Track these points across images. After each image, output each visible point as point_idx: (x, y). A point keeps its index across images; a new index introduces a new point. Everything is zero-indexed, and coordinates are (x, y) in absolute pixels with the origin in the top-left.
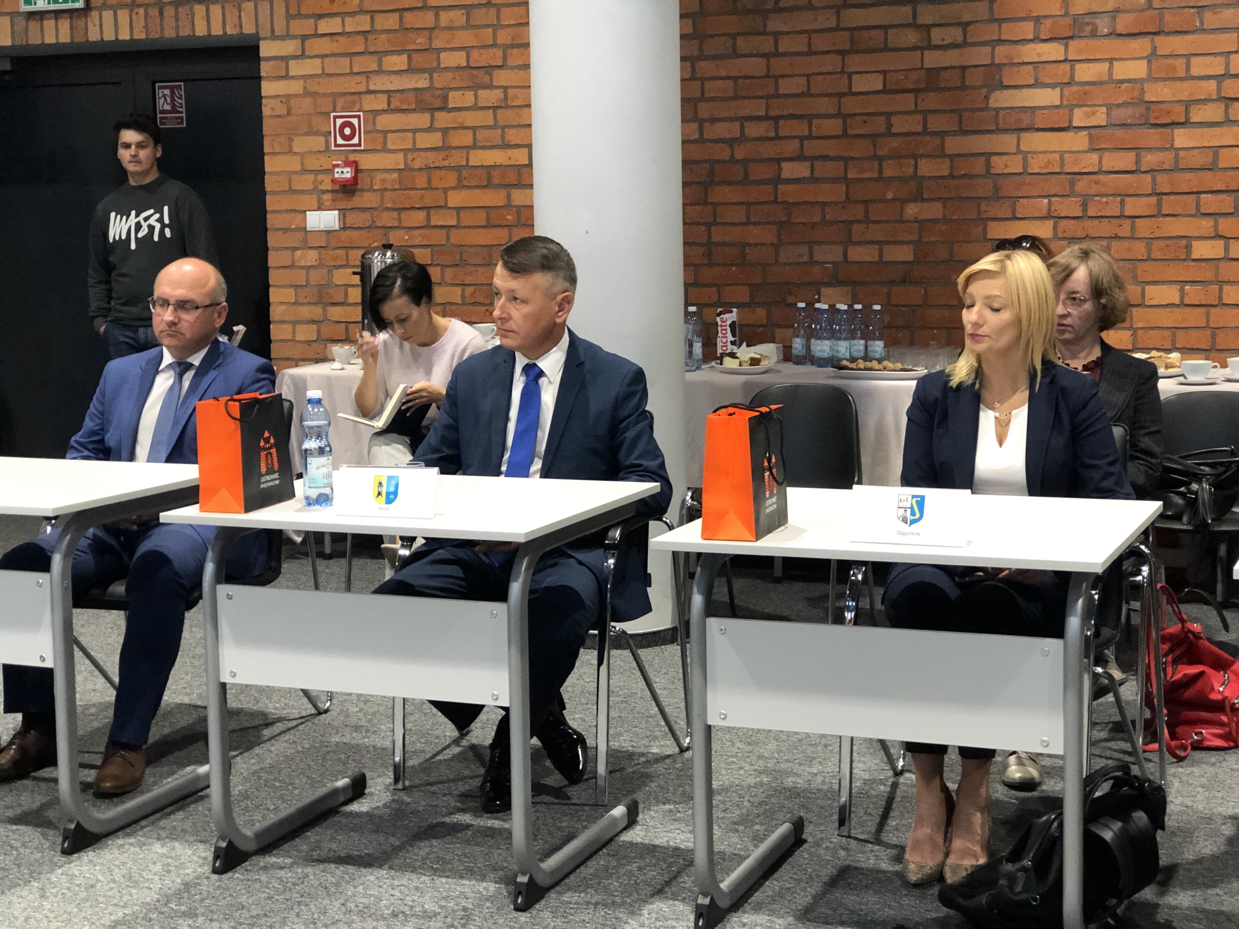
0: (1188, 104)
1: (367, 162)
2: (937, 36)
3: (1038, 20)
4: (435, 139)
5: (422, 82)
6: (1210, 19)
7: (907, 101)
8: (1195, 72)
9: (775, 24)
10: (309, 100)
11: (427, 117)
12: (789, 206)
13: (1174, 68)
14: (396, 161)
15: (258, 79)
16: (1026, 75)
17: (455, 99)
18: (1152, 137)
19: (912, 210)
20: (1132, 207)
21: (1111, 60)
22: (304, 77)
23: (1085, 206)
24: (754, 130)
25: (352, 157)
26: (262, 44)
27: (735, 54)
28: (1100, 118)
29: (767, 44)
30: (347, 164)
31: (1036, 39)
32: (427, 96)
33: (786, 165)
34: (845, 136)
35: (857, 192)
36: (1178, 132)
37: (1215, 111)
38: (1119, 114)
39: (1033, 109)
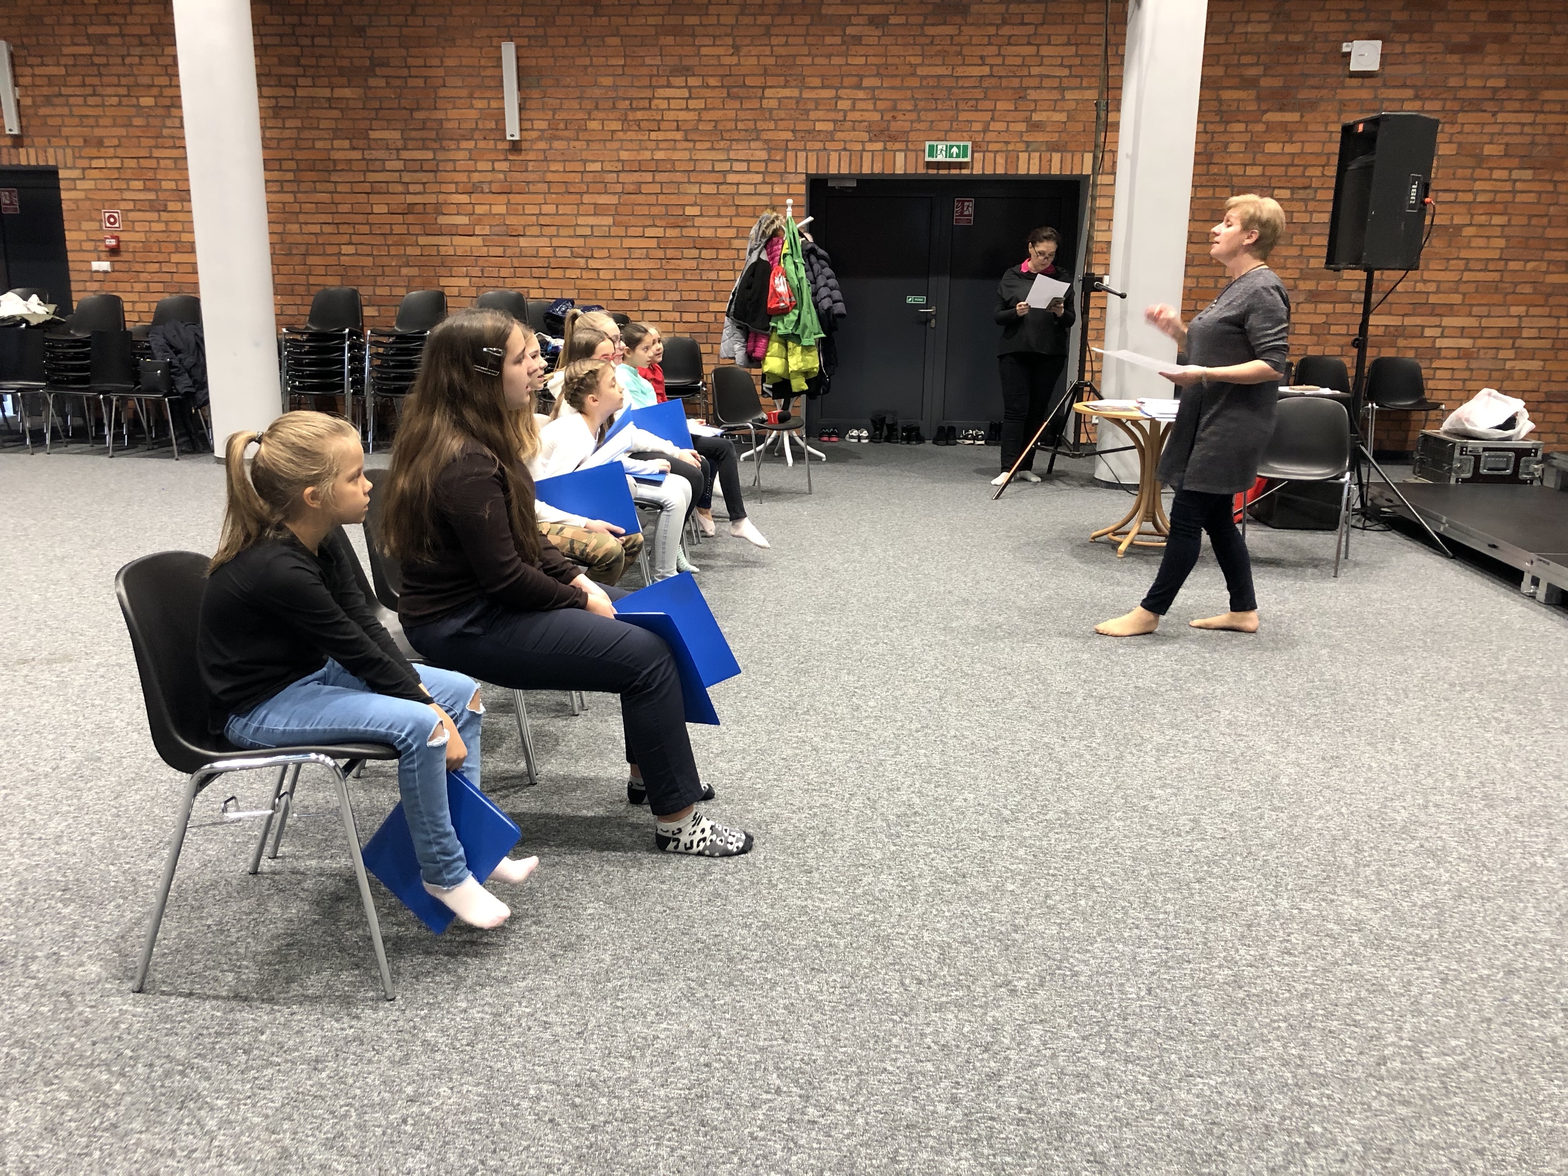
0: (524, 227)
1: (124, 237)
2: (412, 188)
3: (456, 183)
4: (161, 227)
5: (152, 196)
6: (532, 188)
7: (399, 219)
8: (526, 212)
9: (334, 177)
10: (89, 203)
11: (156, 214)
12: (346, 267)
13: (517, 209)
14: (141, 237)
15: (58, 189)
16: (453, 209)
17: (171, 206)
18: (511, 241)
19: (404, 271)
20: (504, 272)
21: (490, 205)
22: (85, 190)
23: (482, 271)
24: (327, 229)
25: (116, 234)
26: (60, 171)
27: (315, 191)
28: (487, 231)
29: (330, 187)
30: (113, 237)
31: (457, 193)
32: (155, 204)
33: (343, 247)
34: (371, 234)
35: (378, 261)
36: (521, 239)
37: (535, 230)
38: (496, 230)
39: (457, 225)
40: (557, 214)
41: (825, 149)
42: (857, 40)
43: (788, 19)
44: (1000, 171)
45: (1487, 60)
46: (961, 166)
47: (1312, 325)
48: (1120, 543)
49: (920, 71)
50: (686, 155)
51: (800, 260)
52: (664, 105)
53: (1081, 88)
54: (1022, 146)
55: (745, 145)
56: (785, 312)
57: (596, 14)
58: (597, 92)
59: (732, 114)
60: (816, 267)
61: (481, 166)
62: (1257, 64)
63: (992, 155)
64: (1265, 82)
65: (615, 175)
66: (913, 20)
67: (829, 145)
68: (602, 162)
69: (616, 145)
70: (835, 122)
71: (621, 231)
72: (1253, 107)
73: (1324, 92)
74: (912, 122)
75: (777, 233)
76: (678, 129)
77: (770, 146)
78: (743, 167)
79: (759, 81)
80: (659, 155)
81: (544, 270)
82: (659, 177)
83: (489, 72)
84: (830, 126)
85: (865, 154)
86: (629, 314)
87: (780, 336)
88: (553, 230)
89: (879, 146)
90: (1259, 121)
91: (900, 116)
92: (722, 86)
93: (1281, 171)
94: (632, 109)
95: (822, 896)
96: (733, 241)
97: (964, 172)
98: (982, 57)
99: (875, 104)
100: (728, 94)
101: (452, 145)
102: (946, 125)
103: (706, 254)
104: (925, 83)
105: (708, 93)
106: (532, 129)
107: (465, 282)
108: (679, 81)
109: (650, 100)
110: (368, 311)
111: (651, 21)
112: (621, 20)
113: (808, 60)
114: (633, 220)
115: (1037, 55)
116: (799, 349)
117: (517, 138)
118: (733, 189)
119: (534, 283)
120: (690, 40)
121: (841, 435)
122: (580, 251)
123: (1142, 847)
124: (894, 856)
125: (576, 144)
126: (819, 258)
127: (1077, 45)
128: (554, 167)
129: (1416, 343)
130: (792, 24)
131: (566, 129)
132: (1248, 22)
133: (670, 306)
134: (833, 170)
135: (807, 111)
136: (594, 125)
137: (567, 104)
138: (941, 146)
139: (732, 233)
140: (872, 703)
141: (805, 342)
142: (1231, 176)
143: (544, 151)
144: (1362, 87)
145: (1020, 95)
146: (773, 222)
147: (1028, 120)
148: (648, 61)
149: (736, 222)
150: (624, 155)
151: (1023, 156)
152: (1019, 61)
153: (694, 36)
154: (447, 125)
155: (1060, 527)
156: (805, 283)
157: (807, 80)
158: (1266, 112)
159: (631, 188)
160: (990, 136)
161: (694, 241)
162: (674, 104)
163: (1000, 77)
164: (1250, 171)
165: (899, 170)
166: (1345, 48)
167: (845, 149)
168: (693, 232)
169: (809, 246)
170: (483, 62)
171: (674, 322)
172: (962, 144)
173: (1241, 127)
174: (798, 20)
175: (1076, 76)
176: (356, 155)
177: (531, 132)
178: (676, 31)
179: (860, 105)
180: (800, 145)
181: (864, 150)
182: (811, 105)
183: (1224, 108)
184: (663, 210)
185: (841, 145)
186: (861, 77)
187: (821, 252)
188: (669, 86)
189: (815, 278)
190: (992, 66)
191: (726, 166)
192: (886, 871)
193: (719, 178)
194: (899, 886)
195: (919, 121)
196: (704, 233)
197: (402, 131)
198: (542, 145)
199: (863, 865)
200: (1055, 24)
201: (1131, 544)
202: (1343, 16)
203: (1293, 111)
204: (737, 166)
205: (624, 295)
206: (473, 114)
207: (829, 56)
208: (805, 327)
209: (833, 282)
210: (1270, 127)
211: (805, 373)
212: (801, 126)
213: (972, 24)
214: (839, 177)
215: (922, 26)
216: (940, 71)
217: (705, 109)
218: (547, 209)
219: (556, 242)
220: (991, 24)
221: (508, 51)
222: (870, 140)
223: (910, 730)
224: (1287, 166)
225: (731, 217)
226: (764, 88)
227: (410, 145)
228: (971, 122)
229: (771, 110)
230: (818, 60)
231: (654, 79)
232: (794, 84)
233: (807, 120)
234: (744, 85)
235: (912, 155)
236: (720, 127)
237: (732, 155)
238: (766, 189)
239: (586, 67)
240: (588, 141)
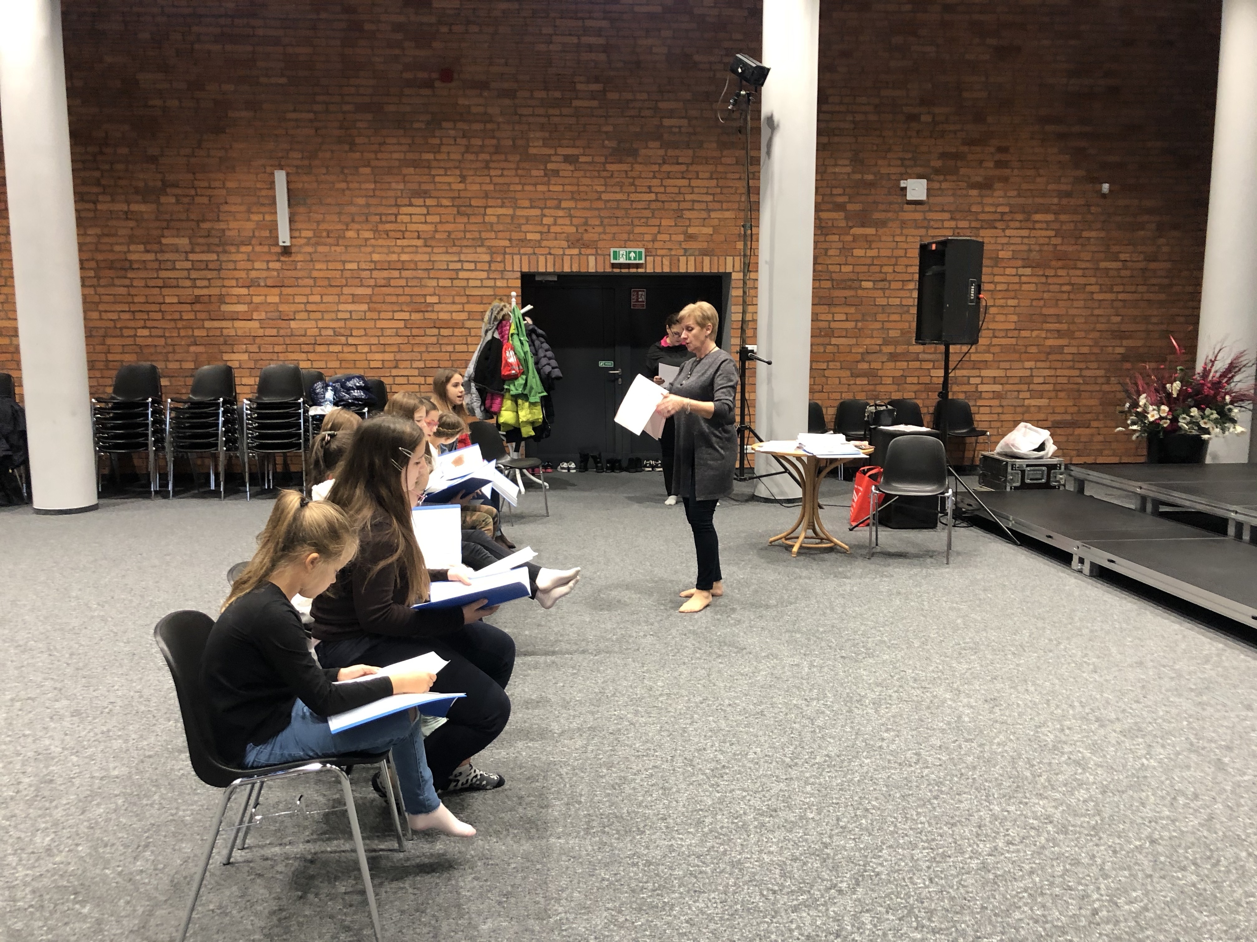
0: (295, 312)
2: (199, 283)
3: (237, 279)
6: (301, 282)
7: (188, 307)
8: (296, 301)
9: (131, 275)
12: (140, 347)
13: (288, 299)
16: (234, 299)
18: (283, 324)
19: (193, 349)
20: (277, 349)
21: (266, 296)
23: (259, 348)
24: (124, 316)
27: (113, 285)
28: (263, 316)
29: (127, 282)
31: (237, 286)
33: (139, 330)
34: (163, 319)
35: (170, 341)
36: (292, 322)
37: (304, 315)
38: (270, 315)
39: (238, 312)
40: (322, 302)
41: (535, 254)
42: (556, 173)
43: (503, 157)
44: (666, 270)
45: (997, 193)
46: (637, 266)
47: (893, 377)
48: (792, 546)
49: (604, 196)
50: (426, 257)
51: (524, 338)
52: (406, 219)
53: (722, 210)
54: (682, 252)
55: (471, 250)
56: (515, 377)
57: (351, 150)
58: (353, 209)
59: (461, 227)
60: (537, 343)
61: (257, 265)
62: (844, 194)
63: (660, 258)
64: (850, 207)
65: (368, 272)
66: (597, 159)
67: (537, 251)
68: (358, 262)
69: (369, 249)
70: (541, 233)
71: (375, 315)
72: (843, 224)
73: (890, 215)
74: (600, 234)
75: (505, 318)
76: (419, 238)
77: (492, 251)
78: (472, 266)
79: (481, 202)
80: (404, 257)
81: (311, 346)
82: (405, 274)
83: (264, 193)
84: (537, 237)
85: (565, 257)
86: (382, 379)
87: (512, 396)
88: (319, 315)
89: (575, 251)
90: (848, 234)
91: (590, 229)
92: (453, 206)
93: (865, 269)
94: (381, 222)
95: (681, 836)
96: (465, 322)
97: (640, 270)
98: (649, 187)
99: (571, 221)
100: (458, 212)
101: (233, 249)
102: (625, 236)
103: (444, 332)
104: (608, 205)
105: (442, 210)
106: (300, 237)
107: (245, 357)
108: (420, 202)
109: (396, 215)
110: (164, 382)
111: (396, 156)
112: (372, 156)
113: (519, 188)
114: (384, 307)
115: (689, 186)
116: (527, 404)
117: (288, 244)
118: (464, 283)
119: (304, 356)
120: (426, 171)
121: (554, 467)
122: (342, 331)
123: (889, 777)
124: (721, 801)
125: (338, 249)
126: (538, 336)
127: (717, 179)
128: (318, 266)
129: (966, 388)
130: (506, 160)
131: (328, 237)
132: (836, 165)
133: (416, 372)
134: (542, 269)
135: (520, 225)
136: (350, 234)
137: (328, 217)
138: (622, 252)
139: (464, 316)
140: (660, 684)
141: (532, 399)
142: (831, 272)
143: (310, 254)
144: (916, 211)
145: (679, 214)
146: (502, 310)
147: (685, 233)
148: (394, 186)
149: (468, 307)
150: (376, 257)
151: (683, 259)
152: (676, 190)
153: (429, 167)
154: (228, 233)
155: (743, 535)
156: (529, 354)
157: (519, 202)
158: (851, 227)
159: (383, 282)
160: (657, 245)
161: (435, 323)
162: (415, 219)
163: (663, 202)
164: (845, 269)
165: (592, 269)
166: (903, 184)
167: (550, 254)
168: (433, 316)
169: (531, 327)
170: (259, 185)
171: (420, 385)
172: (637, 250)
173: (836, 238)
174: (510, 158)
175: (718, 202)
176: (150, 257)
177: (299, 240)
178: (415, 164)
179: (560, 221)
180: (516, 250)
181: (564, 254)
182: (523, 221)
183: (823, 225)
184: (408, 299)
185: (546, 251)
186: (560, 201)
187: (540, 331)
188: (411, 205)
189: (537, 351)
190: (657, 193)
191: (459, 266)
192: (720, 813)
193: (453, 274)
194: (733, 823)
195: (605, 233)
196: (442, 316)
197: (190, 238)
198: (309, 249)
199: (701, 810)
200: (701, 164)
201: (801, 547)
202: (899, 162)
203: (870, 227)
204: (467, 266)
205: (379, 365)
206: (250, 225)
207: (535, 185)
208: (532, 388)
209: (550, 354)
210: (855, 238)
211: (532, 423)
212: (515, 236)
213: (641, 163)
214: (546, 274)
215: (604, 164)
216: (619, 196)
217: (441, 222)
218: (312, 299)
219: (321, 324)
220: (655, 164)
221: (280, 177)
222: (569, 247)
223: (696, 702)
224: (869, 265)
225: (463, 304)
226: (485, 207)
227: (197, 249)
228: (644, 234)
229: (492, 224)
230: (527, 188)
231: (399, 200)
232: (508, 204)
233: (521, 231)
234: (470, 206)
235: (600, 259)
236: (453, 236)
237: (463, 257)
238: (490, 283)
239: (343, 190)
240: (346, 247)
